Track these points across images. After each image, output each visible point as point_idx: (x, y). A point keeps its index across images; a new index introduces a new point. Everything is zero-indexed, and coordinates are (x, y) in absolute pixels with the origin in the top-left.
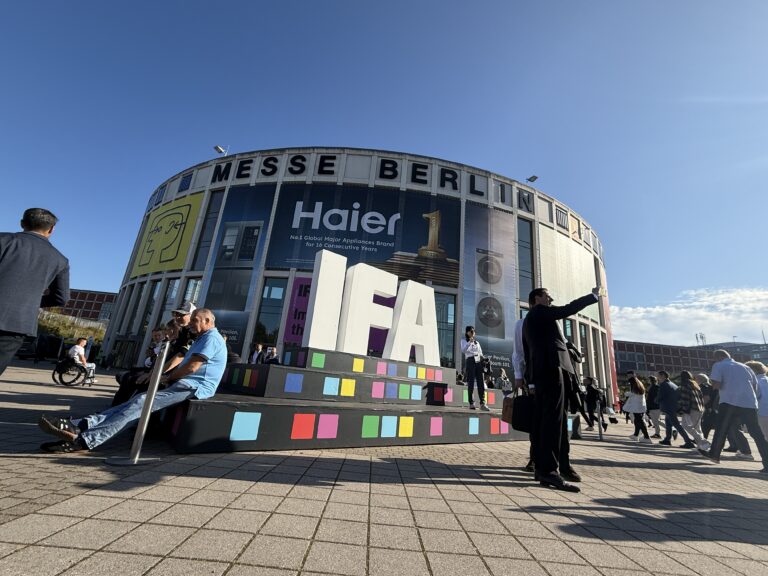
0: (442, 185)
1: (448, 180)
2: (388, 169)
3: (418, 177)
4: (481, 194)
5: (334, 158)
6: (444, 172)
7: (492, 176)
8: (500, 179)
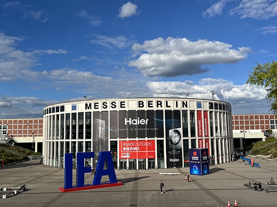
3: (150, 105)
4: (170, 107)
5: (124, 102)
7: (173, 99)
8: (176, 100)
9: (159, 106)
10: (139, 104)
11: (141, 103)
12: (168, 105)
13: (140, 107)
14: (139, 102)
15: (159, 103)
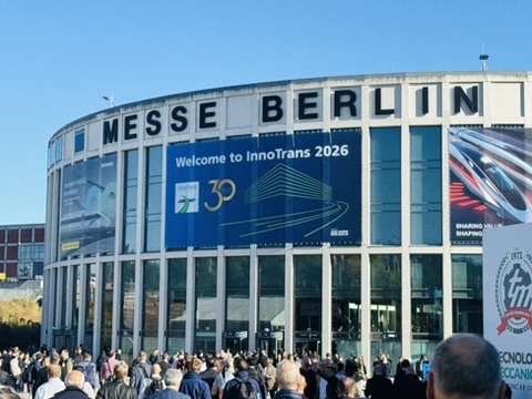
0: (337, 114)
1: (345, 104)
2: (272, 108)
3: (308, 111)
4: (389, 112)
5: (213, 104)
6: (338, 94)
7: (408, 80)
8: (420, 81)
9: (345, 111)
10: (266, 109)
11: (272, 103)
12: (383, 107)
13: (266, 119)
14: (266, 100)
15: (346, 99)
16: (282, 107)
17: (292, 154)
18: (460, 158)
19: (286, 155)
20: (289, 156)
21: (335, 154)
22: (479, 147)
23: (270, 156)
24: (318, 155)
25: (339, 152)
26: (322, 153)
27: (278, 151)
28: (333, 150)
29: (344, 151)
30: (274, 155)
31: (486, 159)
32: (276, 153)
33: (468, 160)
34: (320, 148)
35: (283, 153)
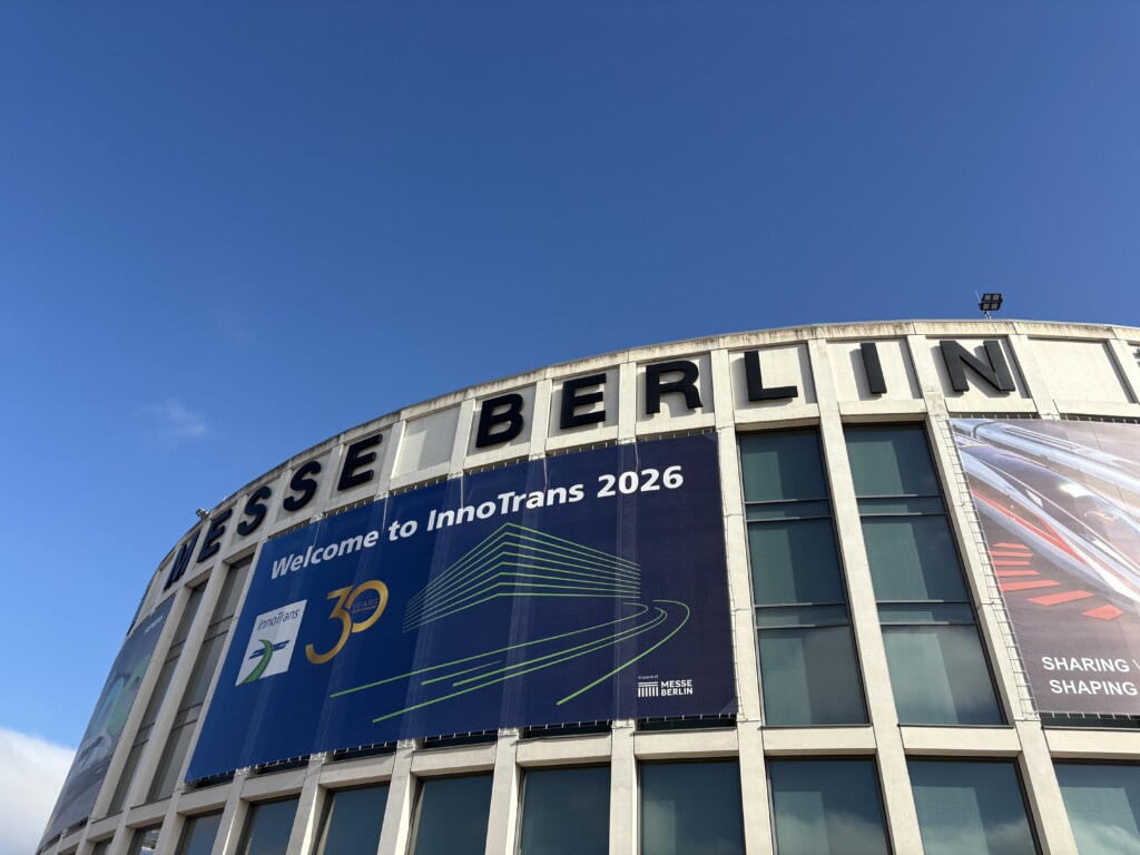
0: (651, 408)
1: (670, 389)
2: (502, 419)
3: (580, 412)
4: (786, 394)
5: (377, 440)
6: (654, 371)
7: (823, 333)
8: (851, 333)
9: (670, 400)
10: (487, 423)
11: (502, 410)
12: (769, 381)
13: (484, 441)
14: (490, 406)
15: (671, 379)
16: (524, 413)
17: (537, 500)
18: (999, 483)
19: (523, 503)
20: (530, 505)
21: (646, 487)
22: (1043, 459)
23: (483, 511)
24: (603, 493)
25: (660, 481)
26: (615, 487)
27: (505, 497)
28: (643, 480)
29: (673, 478)
30: (492, 506)
31: (1073, 489)
32: (499, 504)
33: (1023, 490)
34: (611, 479)
35: (517, 500)
